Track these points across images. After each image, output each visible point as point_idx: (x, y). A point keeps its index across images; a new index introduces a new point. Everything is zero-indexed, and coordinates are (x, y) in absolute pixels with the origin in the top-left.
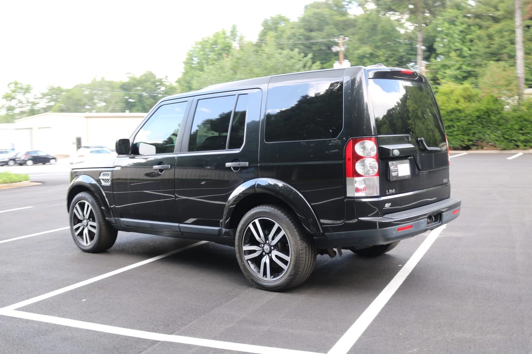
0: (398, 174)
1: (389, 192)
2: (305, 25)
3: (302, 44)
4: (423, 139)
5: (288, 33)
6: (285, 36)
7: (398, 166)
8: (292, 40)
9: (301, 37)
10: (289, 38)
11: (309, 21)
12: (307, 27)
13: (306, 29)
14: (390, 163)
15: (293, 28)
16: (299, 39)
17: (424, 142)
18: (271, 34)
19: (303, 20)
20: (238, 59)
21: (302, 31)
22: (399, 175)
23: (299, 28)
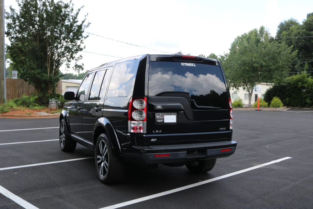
0: (163, 121)
1: (155, 131)
2: (307, 27)
3: (304, 39)
4: (194, 100)
5: (295, 32)
6: (293, 34)
7: (165, 116)
8: (298, 36)
9: (304, 34)
10: (296, 35)
11: (310, 24)
12: (308, 28)
13: (307, 30)
14: (156, 114)
15: (298, 29)
16: (302, 36)
17: (195, 102)
18: (284, 33)
19: (306, 23)
20: (245, 47)
21: (304, 30)
22: (165, 122)
23: (303, 28)
